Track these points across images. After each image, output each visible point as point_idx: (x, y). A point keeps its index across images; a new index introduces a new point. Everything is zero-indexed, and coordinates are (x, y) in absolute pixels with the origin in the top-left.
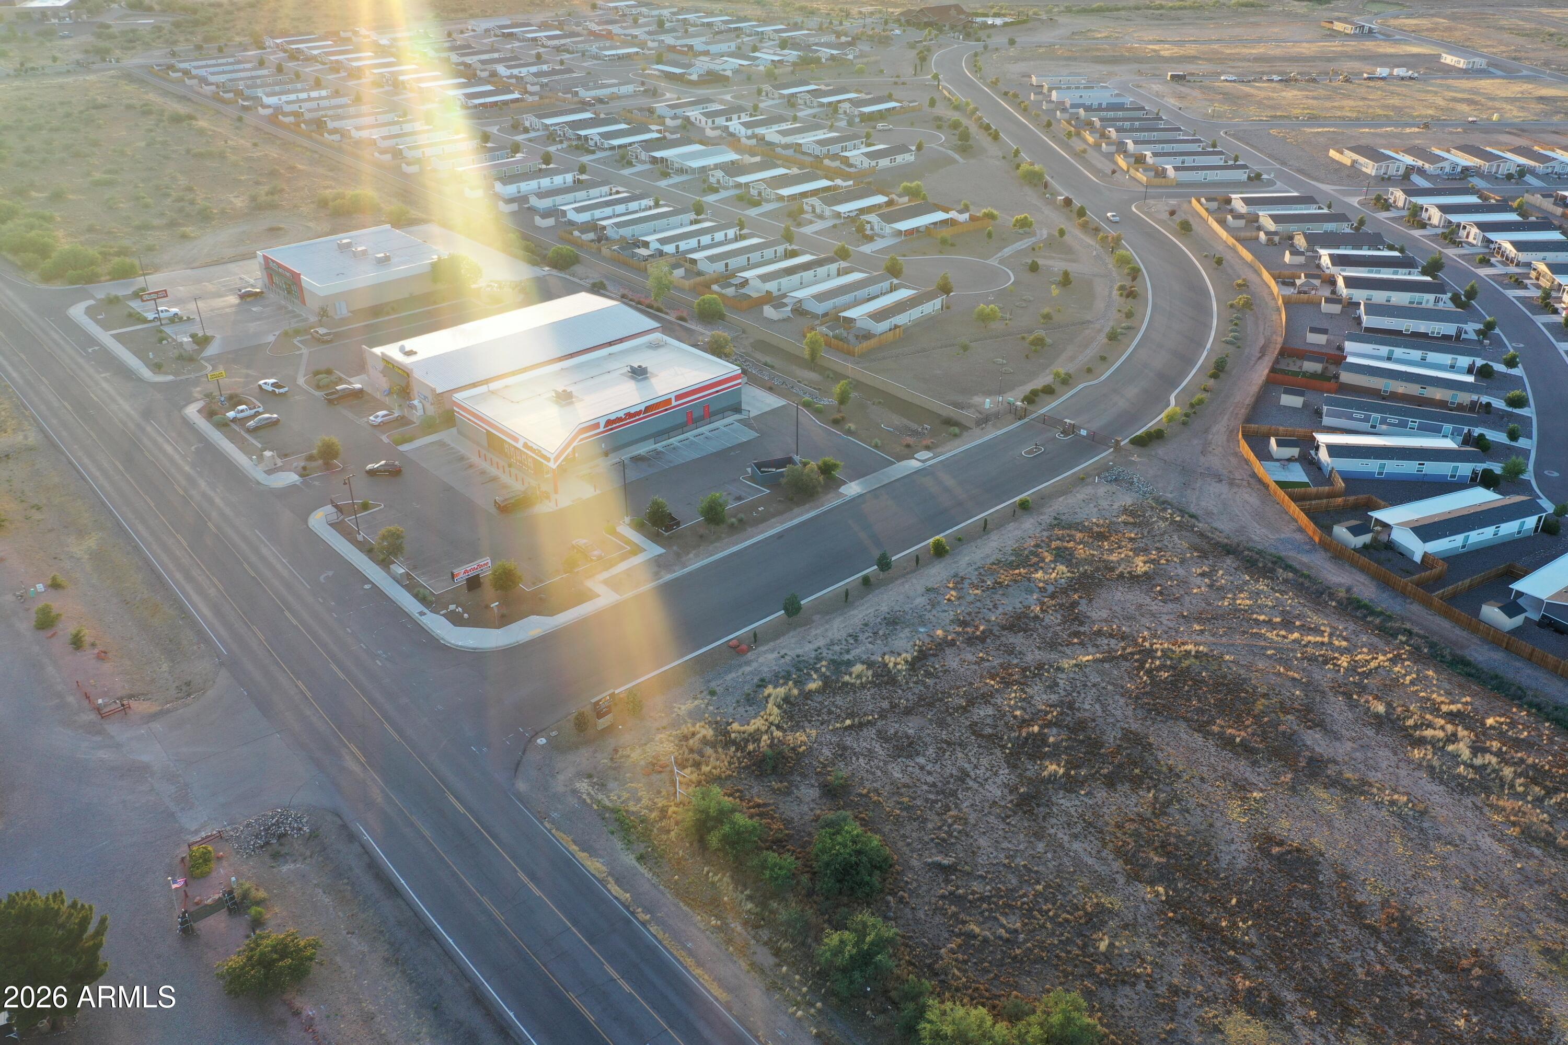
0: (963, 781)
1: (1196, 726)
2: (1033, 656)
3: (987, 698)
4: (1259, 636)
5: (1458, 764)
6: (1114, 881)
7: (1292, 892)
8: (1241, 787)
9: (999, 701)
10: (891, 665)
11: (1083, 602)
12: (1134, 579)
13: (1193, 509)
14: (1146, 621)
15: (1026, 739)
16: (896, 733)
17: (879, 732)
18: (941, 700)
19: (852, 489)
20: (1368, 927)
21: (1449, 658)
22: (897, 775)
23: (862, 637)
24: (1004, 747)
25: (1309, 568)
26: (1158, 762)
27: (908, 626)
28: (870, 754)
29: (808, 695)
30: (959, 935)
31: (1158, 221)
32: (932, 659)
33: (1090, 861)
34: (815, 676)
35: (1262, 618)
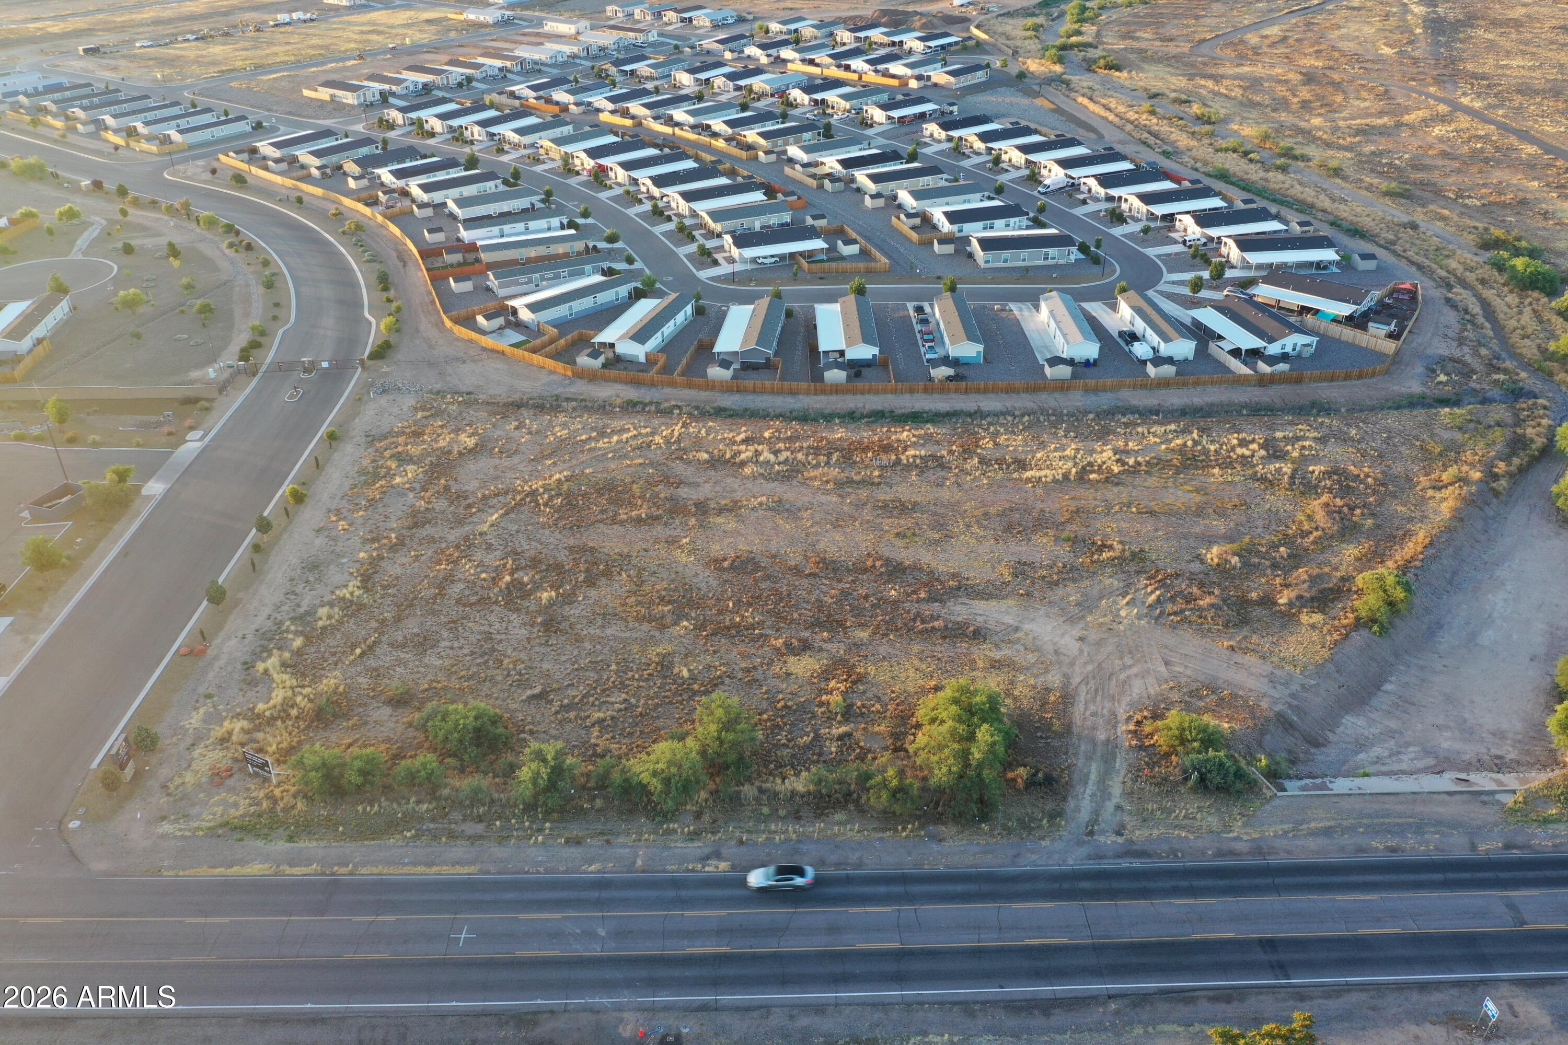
0: (491, 639)
1: (609, 522)
2: (454, 535)
3: (449, 578)
4: (594, 449)
5: (773, 466)
6: (652, 637)
7: (756, 581)
8: (672, 542)
9: (460, 576)
10: (348, 596)
11: (451, 483)
12: (472, 452)
13: (465, 389)
14: (510, 474)
15: (508, 588)
16: (405, 637)
17: (391, 645)
18: (416, 598)
19: (155, 488)
20: (810, 574)
21: (712, 411)
22: (438, 663)
23: (299, 589)
24: (496, 602)
25: (581, 394)
26: (608, 555)
27: (329, 564)
28: (400, 662)
29: (299, 653)
30: (593, 725)
31: (205, 182)
32: (376, 576)
33: (627, 634)
34: (290, 636)
35: (584, 437)
